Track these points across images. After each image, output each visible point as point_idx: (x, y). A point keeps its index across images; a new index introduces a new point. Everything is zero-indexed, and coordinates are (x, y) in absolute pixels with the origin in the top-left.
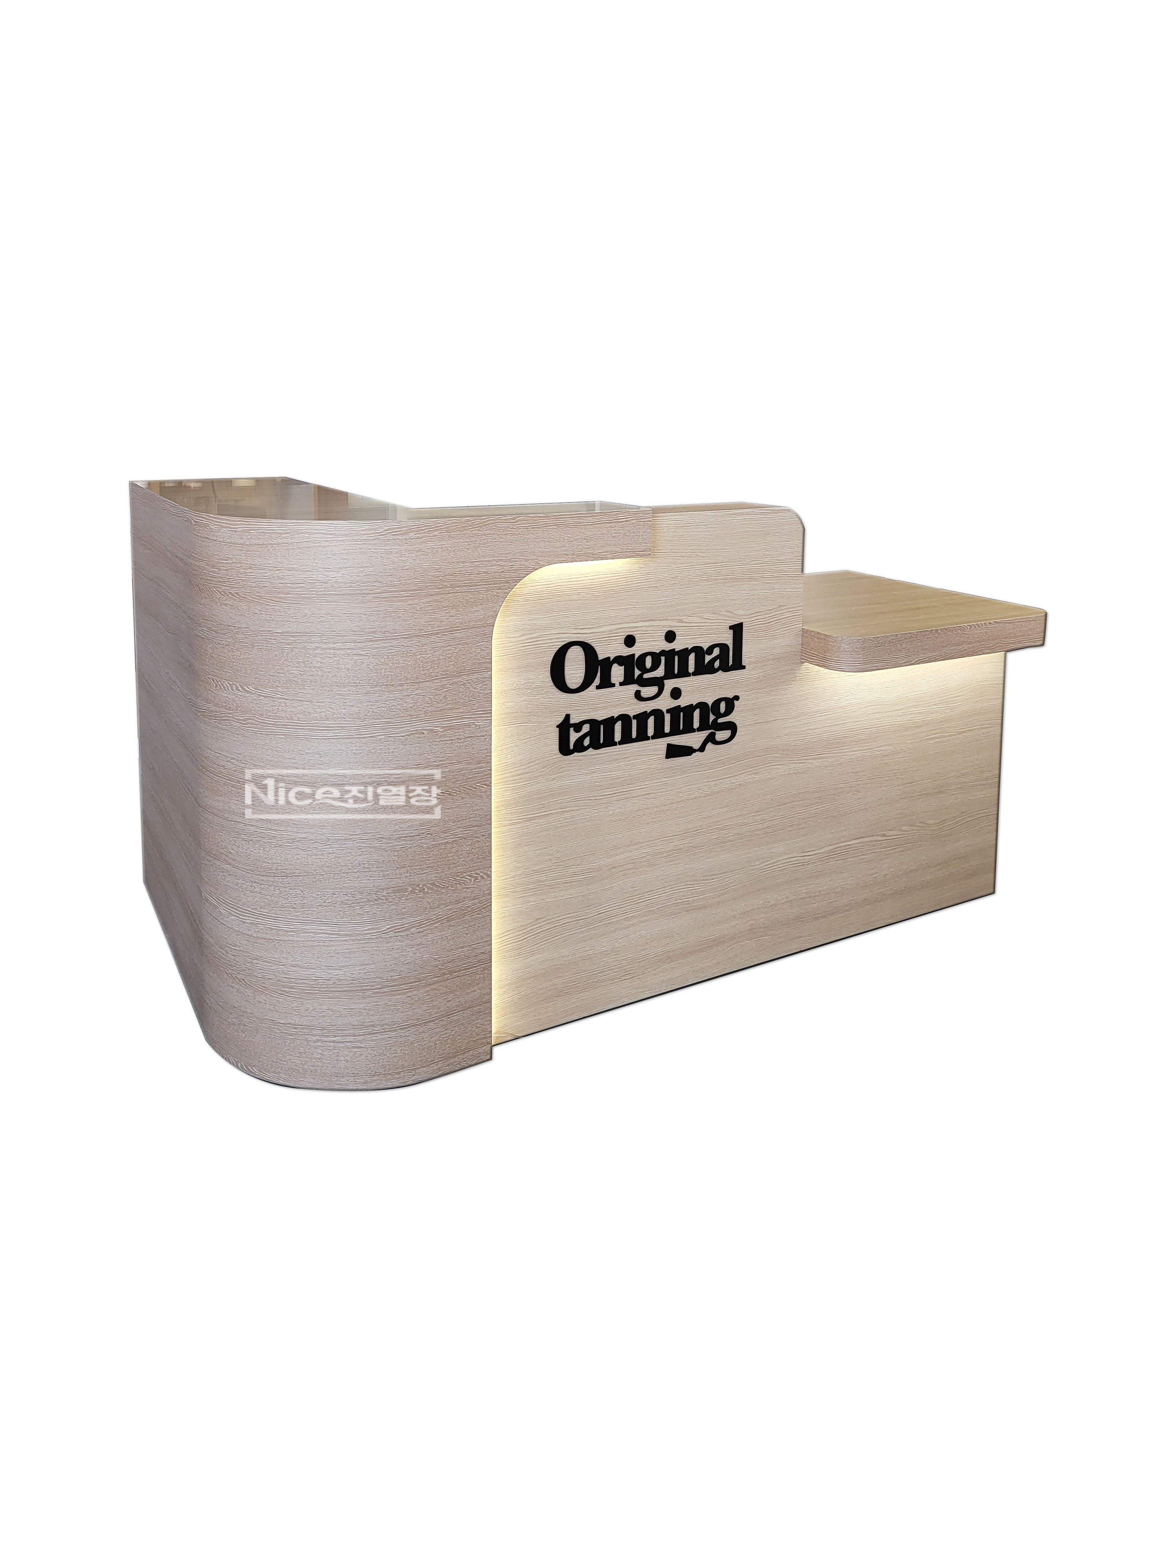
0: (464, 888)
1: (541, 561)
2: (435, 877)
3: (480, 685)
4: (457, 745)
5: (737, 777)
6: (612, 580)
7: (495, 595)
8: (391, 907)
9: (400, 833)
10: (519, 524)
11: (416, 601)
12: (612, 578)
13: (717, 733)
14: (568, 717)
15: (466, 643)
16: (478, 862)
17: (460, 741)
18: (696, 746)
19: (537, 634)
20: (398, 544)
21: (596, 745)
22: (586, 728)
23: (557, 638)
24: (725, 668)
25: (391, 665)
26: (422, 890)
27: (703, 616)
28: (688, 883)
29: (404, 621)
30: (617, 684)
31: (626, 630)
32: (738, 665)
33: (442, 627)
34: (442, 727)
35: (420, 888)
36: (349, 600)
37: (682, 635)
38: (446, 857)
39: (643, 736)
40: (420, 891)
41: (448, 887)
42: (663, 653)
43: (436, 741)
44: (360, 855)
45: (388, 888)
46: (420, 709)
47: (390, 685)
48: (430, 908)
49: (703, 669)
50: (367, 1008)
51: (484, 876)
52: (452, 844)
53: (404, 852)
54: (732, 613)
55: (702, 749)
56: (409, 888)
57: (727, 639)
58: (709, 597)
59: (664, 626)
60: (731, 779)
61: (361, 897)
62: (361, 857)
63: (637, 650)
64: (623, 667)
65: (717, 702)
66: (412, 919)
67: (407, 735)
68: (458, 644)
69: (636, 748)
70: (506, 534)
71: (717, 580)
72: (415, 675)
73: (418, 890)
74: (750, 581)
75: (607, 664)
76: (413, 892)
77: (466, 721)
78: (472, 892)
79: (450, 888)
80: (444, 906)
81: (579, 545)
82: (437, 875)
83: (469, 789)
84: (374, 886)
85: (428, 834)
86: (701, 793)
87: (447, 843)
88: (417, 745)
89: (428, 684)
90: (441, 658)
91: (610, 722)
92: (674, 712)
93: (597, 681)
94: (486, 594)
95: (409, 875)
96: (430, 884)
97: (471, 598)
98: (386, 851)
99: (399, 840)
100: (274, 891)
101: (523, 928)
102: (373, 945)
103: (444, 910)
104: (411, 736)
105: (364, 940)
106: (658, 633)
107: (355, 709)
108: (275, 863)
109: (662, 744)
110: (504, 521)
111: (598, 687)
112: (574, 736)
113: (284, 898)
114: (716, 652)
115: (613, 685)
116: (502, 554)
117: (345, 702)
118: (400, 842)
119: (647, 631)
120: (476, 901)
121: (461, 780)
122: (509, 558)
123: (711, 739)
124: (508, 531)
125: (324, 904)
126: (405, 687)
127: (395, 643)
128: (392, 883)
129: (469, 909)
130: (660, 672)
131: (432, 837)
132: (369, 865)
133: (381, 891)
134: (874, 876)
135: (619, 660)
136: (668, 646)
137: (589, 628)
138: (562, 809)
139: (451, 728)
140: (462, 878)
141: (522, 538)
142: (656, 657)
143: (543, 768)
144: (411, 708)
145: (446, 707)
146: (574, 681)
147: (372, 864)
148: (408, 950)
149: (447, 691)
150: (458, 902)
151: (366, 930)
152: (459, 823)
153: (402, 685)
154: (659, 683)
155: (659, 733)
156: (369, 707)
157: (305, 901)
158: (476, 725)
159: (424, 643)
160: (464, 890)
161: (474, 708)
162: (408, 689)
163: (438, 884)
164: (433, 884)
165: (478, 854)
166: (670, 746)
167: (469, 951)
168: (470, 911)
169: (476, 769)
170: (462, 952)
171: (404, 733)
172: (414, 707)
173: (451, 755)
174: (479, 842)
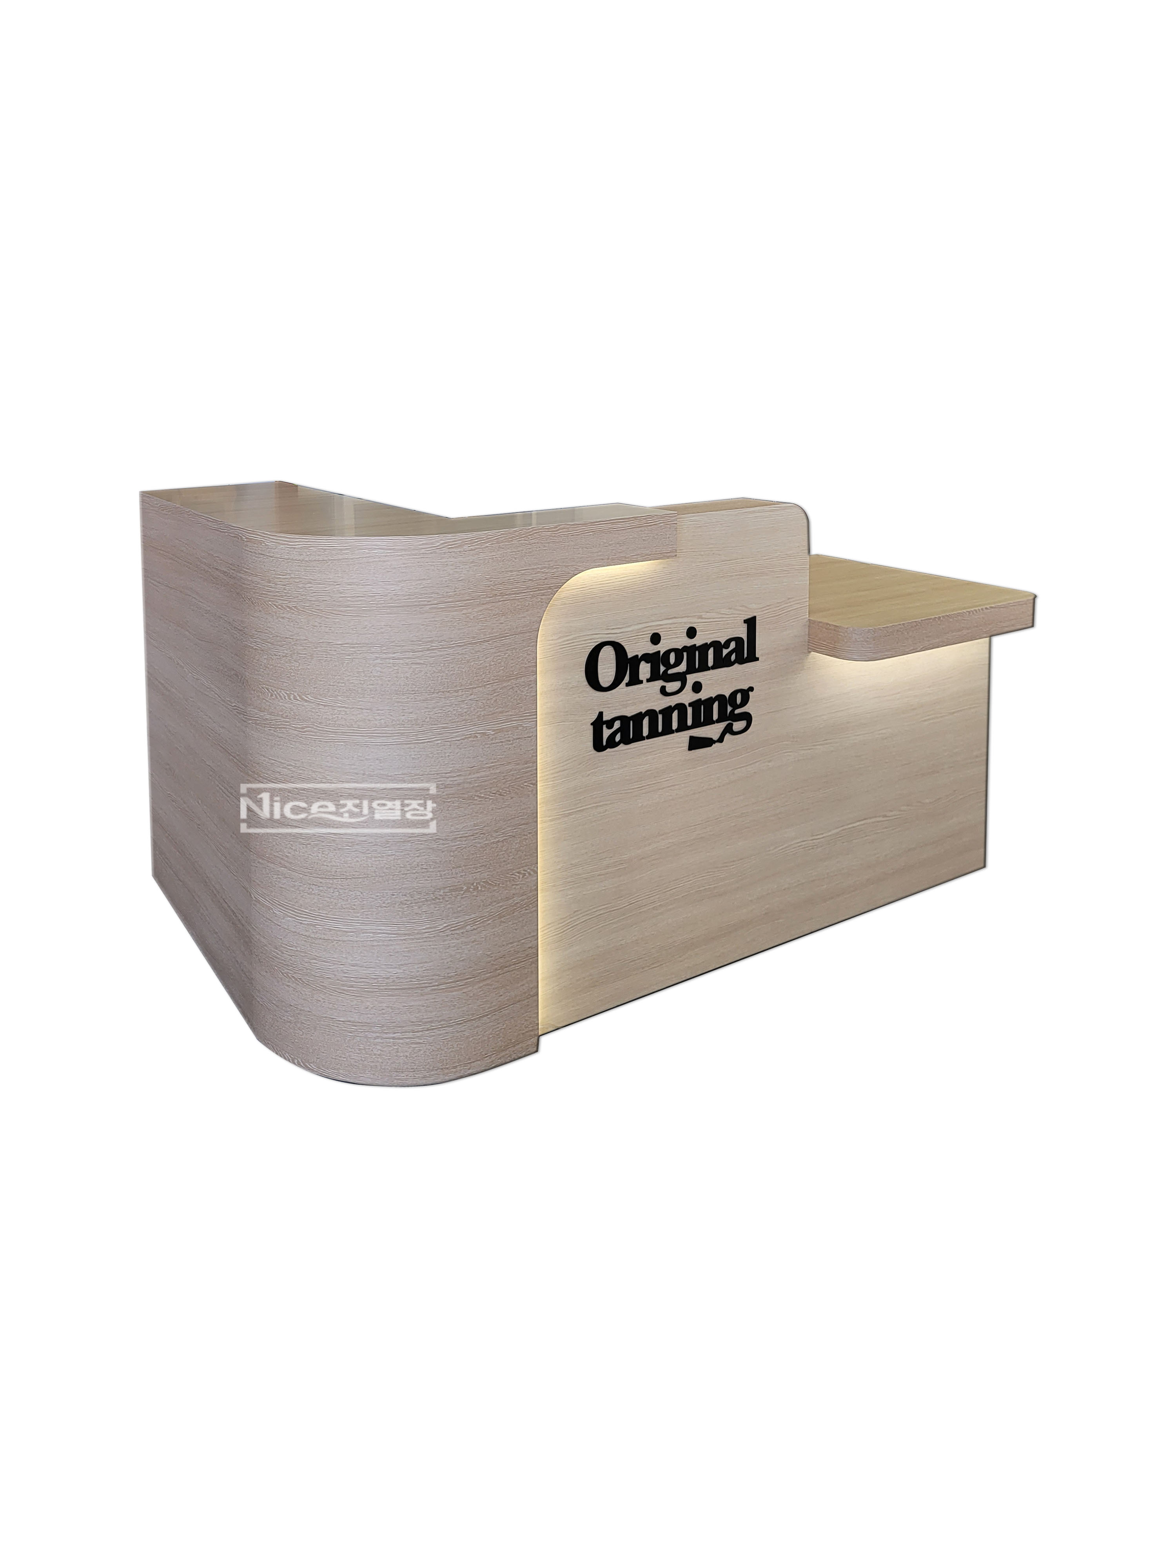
0: (513, 885)
1: (579, 566)
2: (488, 875)
3: (527, 688)
4: (506, 747)
5: (753, 766)
6: (640, 581)
7: (539, 601)
8: (448, 906)
10: (560, 533)
11: (470, 610)
12: (639, 579)
13: (734, 723)
14: (601, 714)
15: (514, 648)
16: (525, 859)
17: (510, 743)
18: (716, 737)
20: (453, 557)
21: (626, 741)
22: (617, 725)
23: (591, 639)
24: (741, 661)
25: (447, 672)
26: (476, 888)
27: (720, 612)
28: (710, 871)
29: (459, 629)
30: (645, 681)
31: (652, 629)
32: (752, 657)
33: (493, 634)
34: (494, 731)
35: (474, 886)
36: (408, 611)
37: (702, 631)
38: (497, 856)
39: (668, 730)
40: (474, 890)
41: (499, 884)
42: (685, 648)
43: (488, 744)
44: (418, 857)
45: (445, 888)
46: (474, 713)
47: (446, 692)
48: (483, 905)
49: (722, 662)
50: (425, 1005)
51: (530, 872)
52: (503, 843)
53: (459, 852)
54: (746, 607)
55: (721, 740)
56: (464, 887)
57: (742, 633)
58: (726, 594)
59: (685, 623)
60: (747, 767)
61: (419, 897)
62: (420, 858)
63: (662, 647)
64: (649, 664)
65: (734, 694)
66: (467, 917)
67: (461, 740)
68: (507, 650)
69: (662, 741)
70: (549, 543)
71: (732, 576)
72: (469, 682)
73: (472, 888)
74: (761, 576)
75: (636, 661)
76: (467, 890)
77: (515, 724)
78: (521, 888)
79: (501, 885)
80: (495, 903)
81: (613, 550)
82: (489, 873)
83: (517, 789)
84: (431, 886)
85: (481, 834)
86: (721, 782)
87: (498, 841)
88: (471, 748)
89: (481, 689)
90: (493, 663)
91: (638, 718)
92: (696, 705)
93: (627, 679)
94: (531, 600)
95: (464, 874)
96: (483, 882)
97: (518, 605)
98: (443, 852)
99: (455, 841)
100: (333, 893)
101: (563, 920)
102: (431, 943)
103: (496, 907)
104: (466, 740)
105: (423, 938)
106: (680, 630)
107: (413, 716)
108: (334, 866)
109: (685, 736)
110: (547, 530)
111: (628, 685)
112: (606, 733)
113: (343, 900)
114: (733, 645)
115: (641, 682)
116: (546, 561)
117: (404, 710)
119: (670, 628)
120: (524, 897)
121: (510, 781)
122: (551, 565)
123: (729, 730)
124: (551, 539)
125: (384, 905)
126: (460, 693)
127: (451, 651)
128: (449, 882)
129: (518, 905)
130: (682, 667)
131: (485, 836)
132: (427, 866)
133: (438, 890)
134: (877, 856)
135: (646, 657)
136: (689, 642)
137: (619, 628)
138: (596, 803)
139: (501, 730)
140: (512, 875)
141: (563, 546)
142: (679, 652)
143: (579, 765)
144: (465, 712)
145: (497, 711)
146: (606, 679)
147: (429, 865)
148: (463, 947)
149: (497, 696)
150: (508, 899)
151: (424, 929)
152: (509, 822)
153: (457, 691)
154: (682, 678)
155: (683, 727)
156: (427, 713)
157: (365, 902)
158: (523, 726)
159: (477, 650)
160: (514, 887)
161: (521, 710)
162: (463, 695)
163: (490, 882)
164: (486, 882)
165: (526, 852)
166: (692, 738)
167: (518, 947)
168: (519, 907)
169: (523, 769)
170: (512, 947)
171: (459, 737)
172: (468, 712)
173: (502, 757)
174: (527, 839)
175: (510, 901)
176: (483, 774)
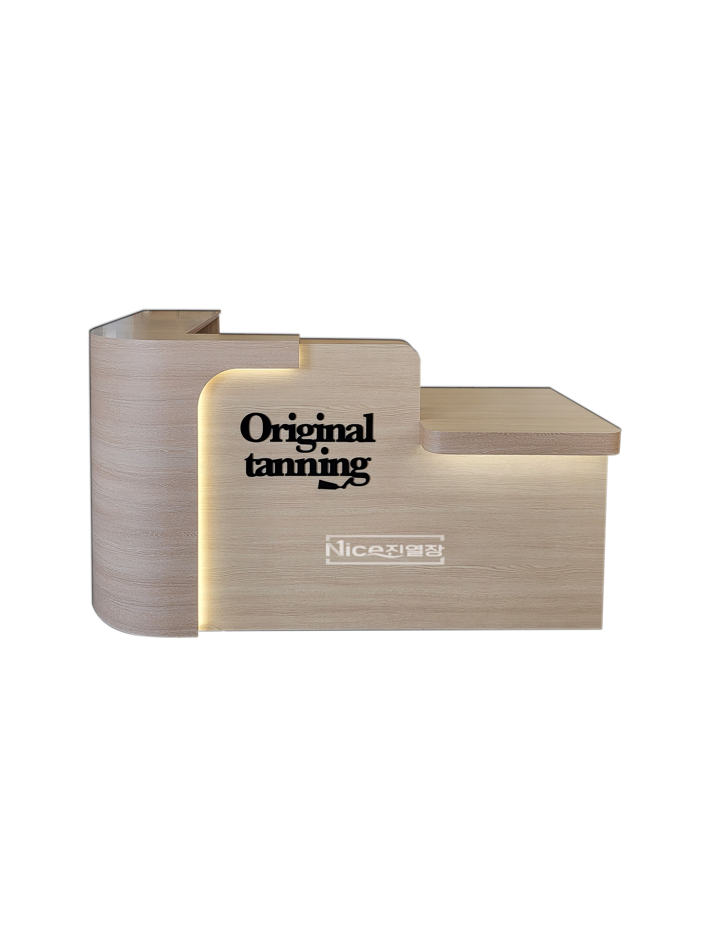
3: (190, 430)
4: (176, 460)
5: (371, 508)
6: (281, 380)
7: (198, 383)
8: (141, 540)
9: (146, 502)
13: (356, 478)
14: (252, 455)
15: (182, 407)
16: (189, 526)
17: (178, 459)
18: (341, 485)
19: (232, 407)
21: (270, 474)
22: (263, 463)
23: (244, 410)
24: (360, 439)
25: (142, 414)
27: (344, 406)
29: (148, 392)
30: (284, 440)
31: (289, 410)
32: (370, 439)
33: (168, 397)
34: (168, 450)
35: (155, 533)
37: (329, 416)
38: (170, 520)
39: (302, 473)
40: (156, 535)
42: (315, 426)
43: (164, 457)
44: (128, 510)
45: (141, 530)
46: (156, 439)
47: (142, 424)
48: (161, 545)
49: (344, 438)
50: (131, 590)
51: (193, 534)
52: (174, 513)
53: (148, 513)
54: (365, 407)
55: (344, 487)
56: (150, 532)
57: (361, 422)
58: (348, 395)
59: (316, 410)
60: (367, 508)
61: (128, 532)
62: (129, 511)
63: (297, 422)
64: (288, 431)
65: (355, 460)
66: (152, 549)
67: (149, 451)
68: (177, 407)
69: (297, 479)
70: (205, 351)
71: (354, 385)
72: (153, 421)
74: (378, 388)
75: (277, 429)
76: (152, 535)
77: (182, 449)
78: (186, 541)
79: (172, 537)
80: (169, 546)
82: (165, 528)
83: (184, 486)
84: (134, 528)
85: (160, 505)
86: (344, 513)
87: (171, 512)
88: (154, 457)
89: (160, 426)
90: (168, 413)
91: (279, 463)
92: (324, 462)
93: (270, 437)
94: (193, 382)
95: (150, 525)
96: (161, 532)
97: (184, 384)
98: (139, 510)
99: (145, 506)
102: (133, 558)
103: (169, 548)
104: (151, 452)
105: (130, 555)
106: (312, 414)
109: (316, 479)
111: (271, 441)
112: (256, 467)
114: (354, 429)
115: (281, 441)
116: (203, 361)
118: (146, 507)
119: (304, 411)
120: (188, 547)
121: (179, 480)
122: (207, 364)
123: (351, 481)
125: (114, 532)
126: (148, 426)
127: (143, 403)
128: (142, 528)
129: (184, 551)
130: (314, 436)
131: (162, 507)
132: (132, 516)
133: (137, 531)
135: (285, 427)
136: (319, 422)
137: (266, 406)
139: (173, 451)
140: (180, 533)
142: (311, 428)
143: (236, 482)
144: (150, 437)
145: (170, 440)
146: (256, 435)
148: (150, 565)
149: (171, 431)
150: (177, 545)
151: (130, 550)
152: (178, 503)
154: (313, 443)
155: (313, 473)
156: (132, 434)
158: (188, 451)
159: (158, 404)
160: (181, 540)
161: (187, 442)
162: (150, 427)
163: (165, 533)
164: (163, 533)
165: (189, 522)
166: (321, 482)
167: (184, 574)
168: (184, 552)
169: (188, 475)
170: (179, 573)
171: (148, 450)
172: (153, 438)
173: (173, 465)
174: (190, 515)
175: (178, 548)
176: (162, 473)
